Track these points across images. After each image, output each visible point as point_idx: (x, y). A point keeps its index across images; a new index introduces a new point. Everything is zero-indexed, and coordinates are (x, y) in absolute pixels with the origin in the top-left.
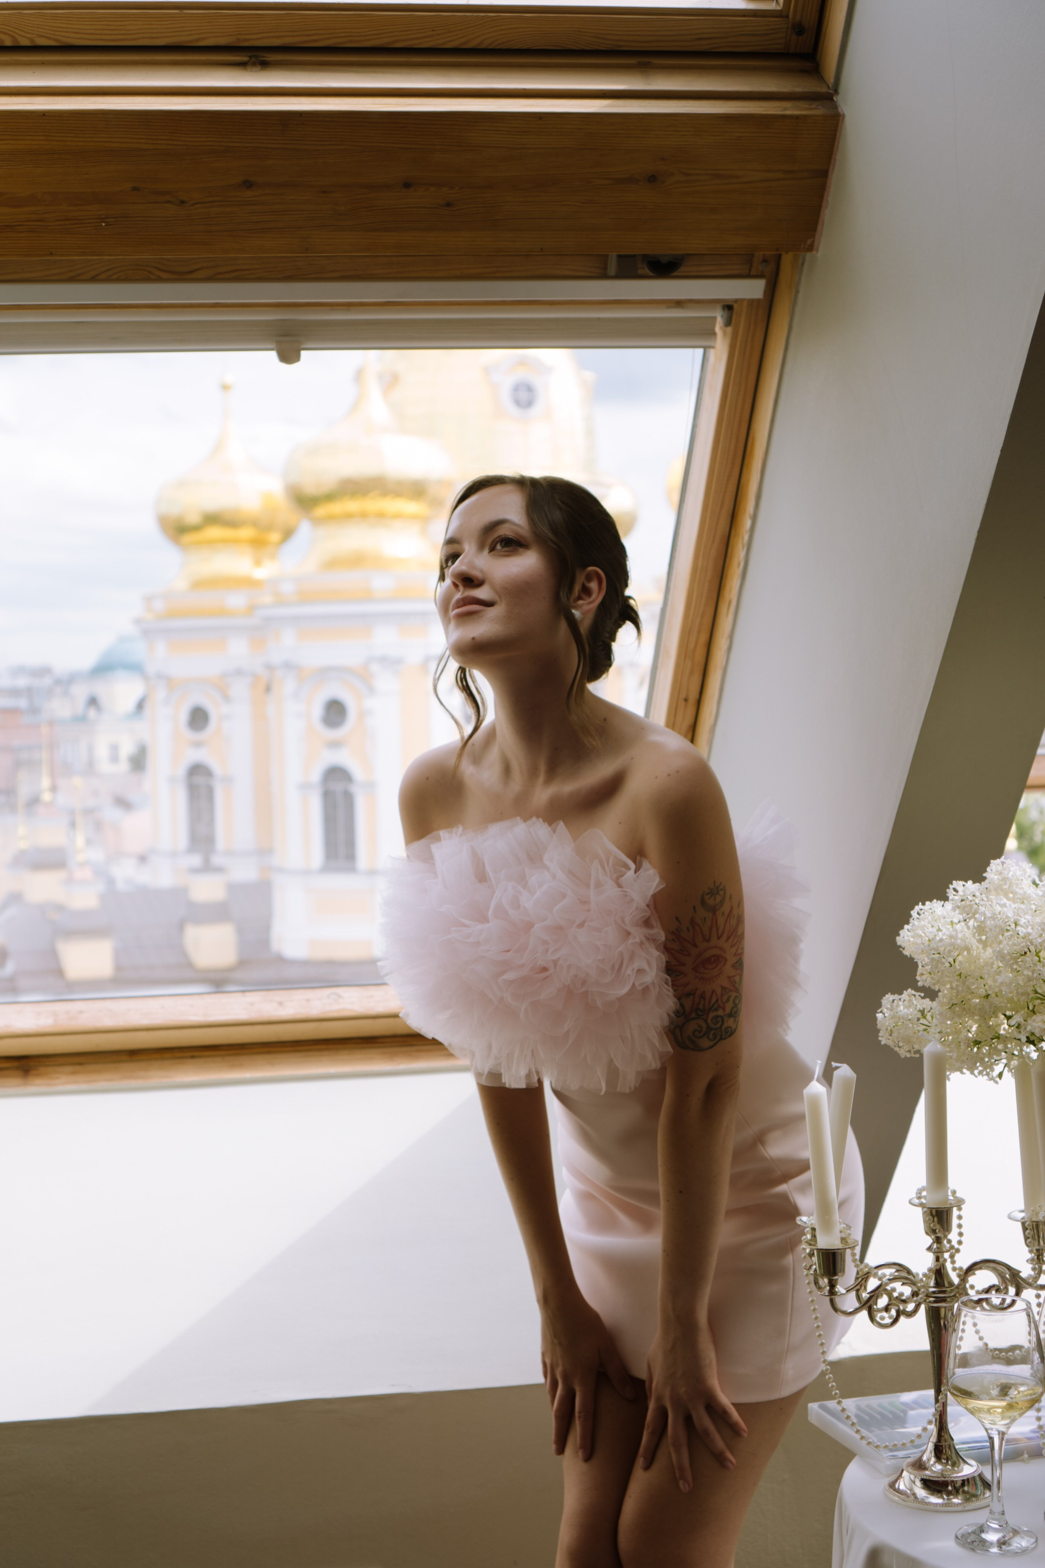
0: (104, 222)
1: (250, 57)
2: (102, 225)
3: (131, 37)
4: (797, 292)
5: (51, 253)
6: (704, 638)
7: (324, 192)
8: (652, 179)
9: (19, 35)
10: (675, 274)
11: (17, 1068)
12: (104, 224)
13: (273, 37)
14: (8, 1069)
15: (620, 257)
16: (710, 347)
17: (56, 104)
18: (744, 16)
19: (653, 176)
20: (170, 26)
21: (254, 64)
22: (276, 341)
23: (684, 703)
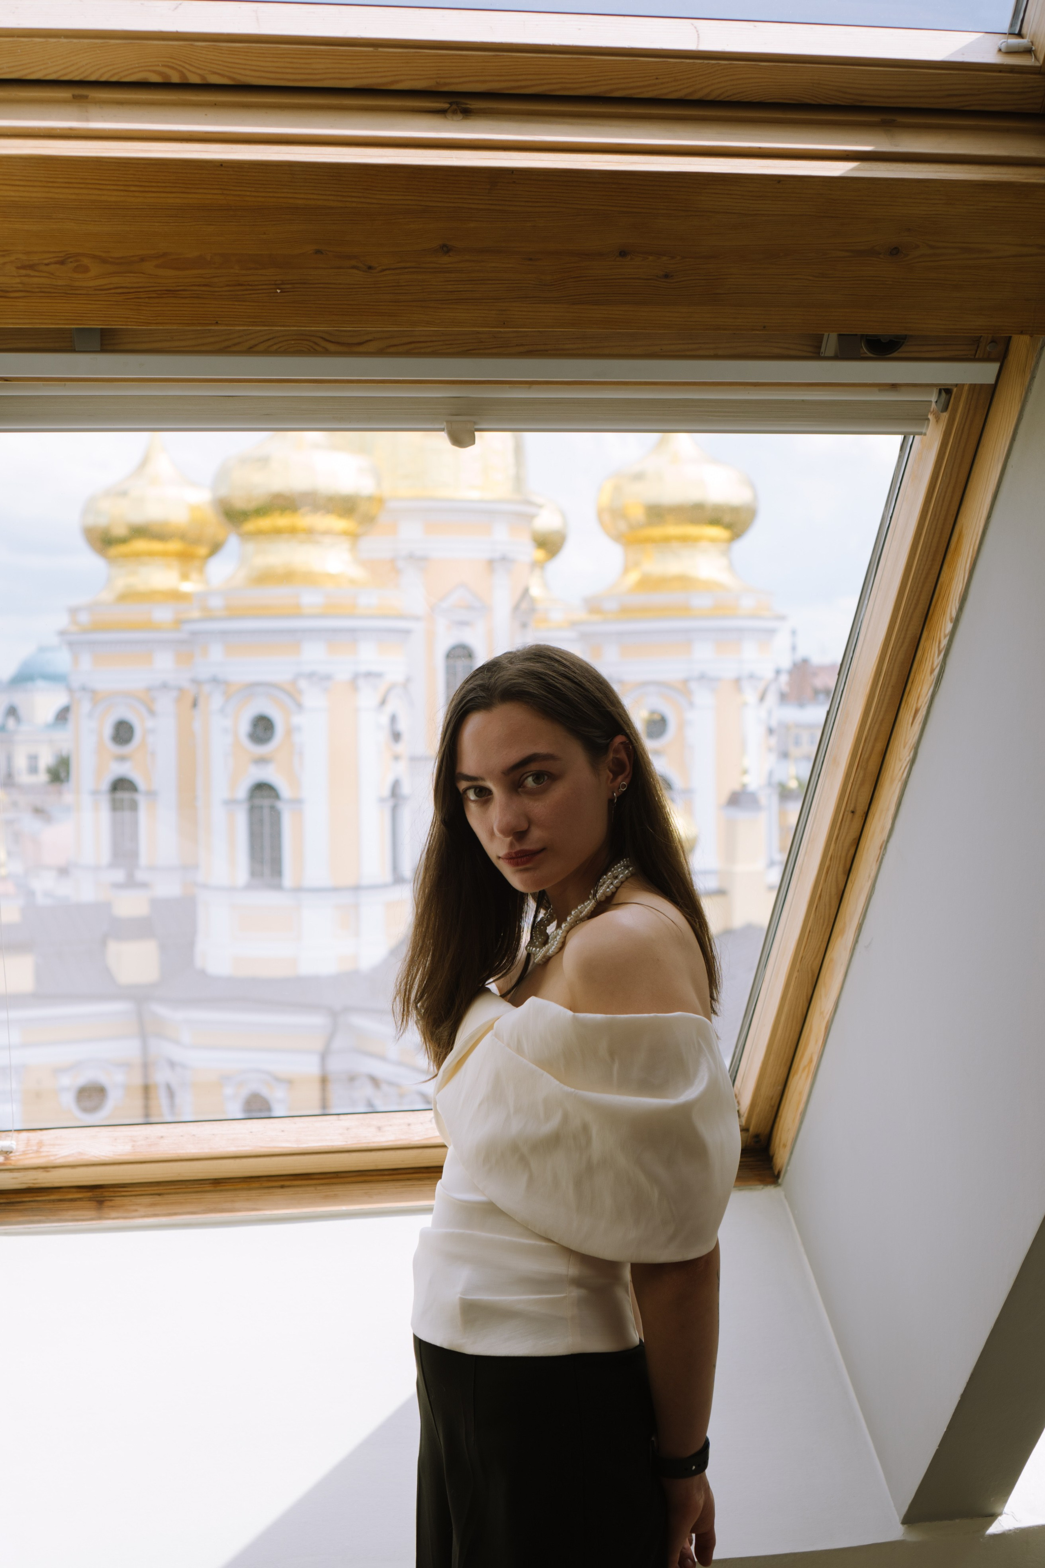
0: (279, 289)
1: (451, 104)
2: (277, 292)
3: (318, 77)
4: (1033, 378)
5: (217, 323)
6: (880, 746)
7: (531, 259)
8: (895, 251)
9: (189, 71)
10: (895, 355)
11: (90, 1199)
12: (279, 291)
13: (477, 82)
14: (80, 1199)
15: (840, 335)
16: (920, 434)
17: (236, 152)
18: (1000, 72)
19: (896, 248)
20: (362, 66)
21: (454, 112)
22: (447, 422)
23: (850, 815)
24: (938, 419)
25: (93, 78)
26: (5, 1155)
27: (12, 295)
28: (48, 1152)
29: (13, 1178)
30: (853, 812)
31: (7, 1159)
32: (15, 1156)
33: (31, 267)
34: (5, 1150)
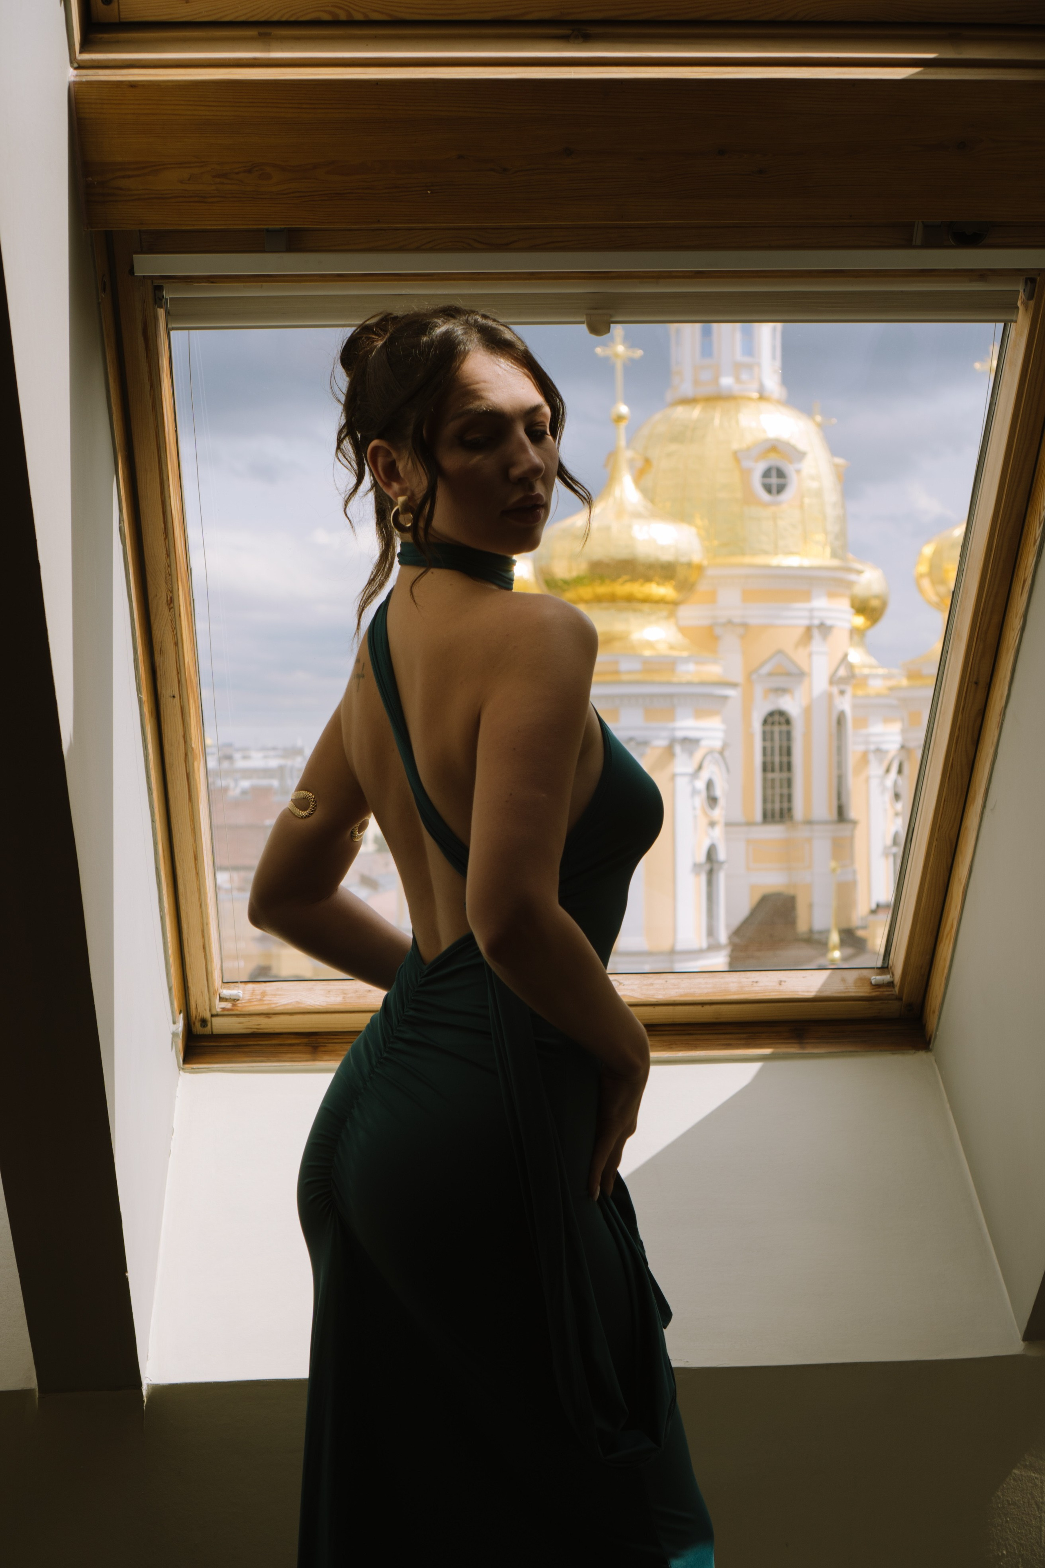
0: (430, 190)
1: (574, 30)
2: (428, 193)
3: (460, 11)
5: (379, 221)
6: (997, 619)
7: (642, 159)
8: (962, 145)
9: (354, 10)
10: (982, 243)
11: (306, 1045)
12: (429, 192)
13: (595, 11)
14: (298, 1044)
15: (926, 226)
16: (1012, 321)
17: (389, 73)
19: (963, 142)
21: (576, 38)
22: (587, 315)
23: (975, 686)
24: (1026, 308)
25: (275, 18)
26: (233, 1002)
27: (210, 200)
28: (270, 1000)
29: (240, 1023)
30: (976, 683)
31: (234, 1005)
32: (241, 1003)
33: (224, 176)
34: (232, 998)
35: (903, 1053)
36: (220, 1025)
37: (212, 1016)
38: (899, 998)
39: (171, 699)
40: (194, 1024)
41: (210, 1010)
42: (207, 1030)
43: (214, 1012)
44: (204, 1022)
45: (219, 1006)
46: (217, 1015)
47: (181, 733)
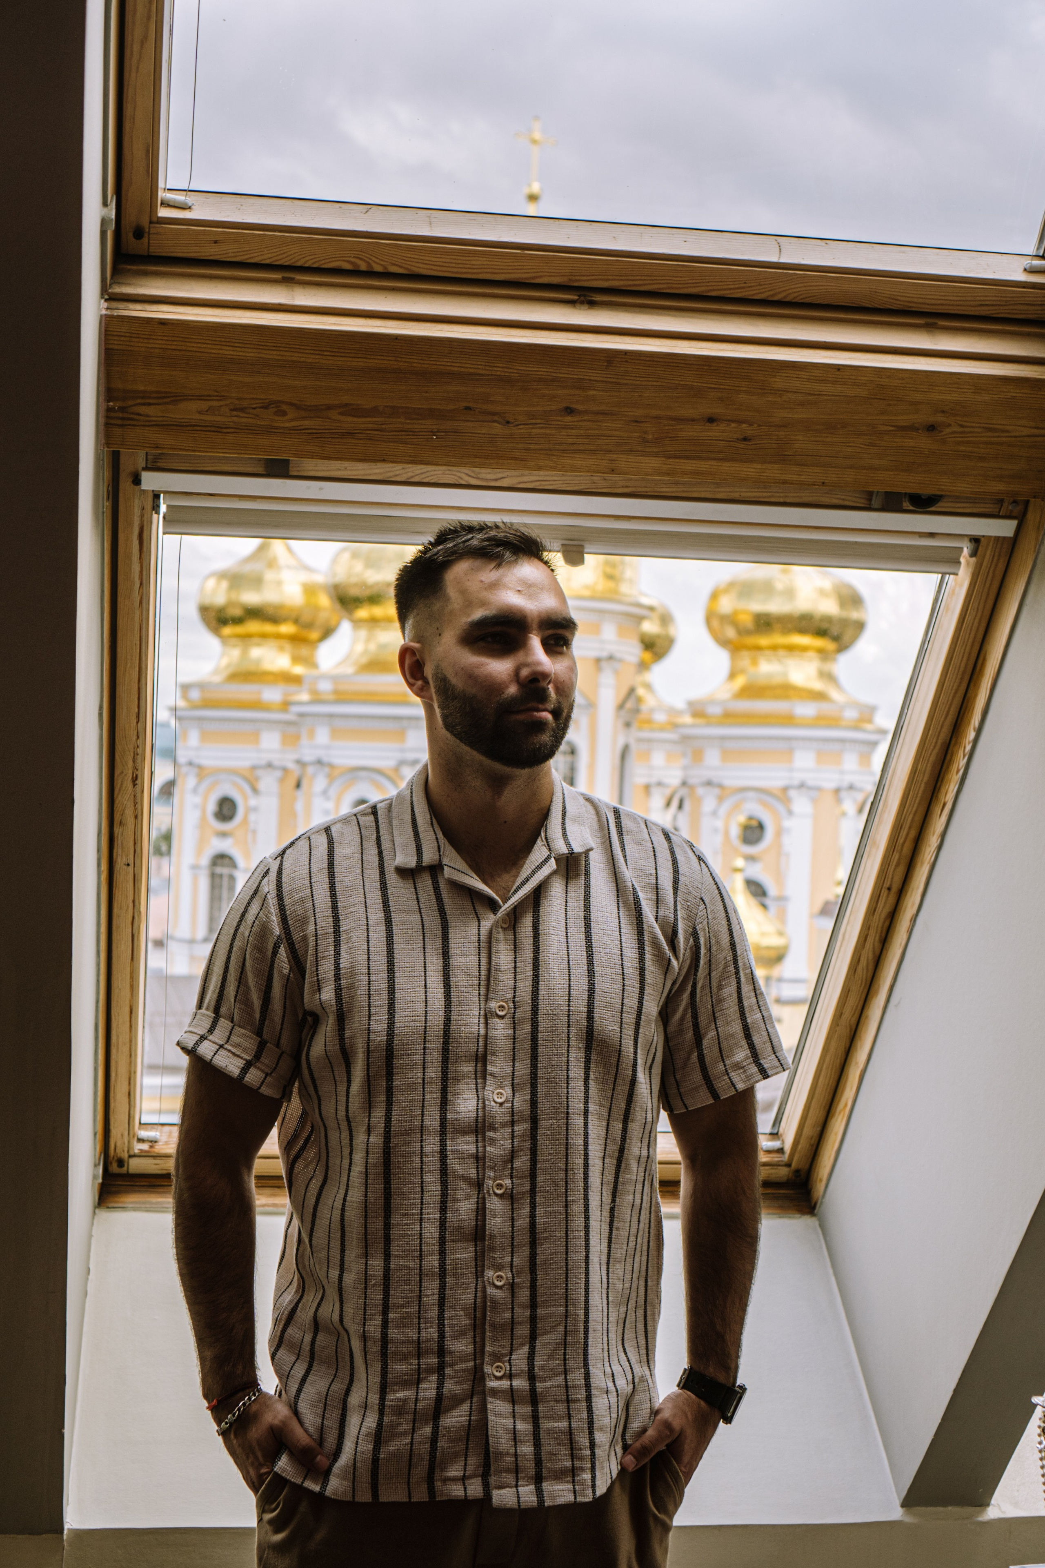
0: (435, 435)
1: (579, 296)
2: (433, 438)
3: (475, 271)
7: (636, 422)
8: (931, 428)
9: (375, 262)
10: (931, 510)
12: (435, 437)
13: (602, 280)
15: (886, 493)
16: (954, 574)
17: (408, 328)
18: (1024, 287)
19: (932, 426)
20: (511, 264)
21: (582, 303)
22: (563, 545)
23: (886, 891)
24: (968, 563)
25: (299, 264)
26: (150, 1144)
27: (225, 430)
29: (156, 1164)
30: (889, 889)
31: (151, 1147)
32: (158, 1145)
33: (242, 410)
34: (150, 1139)
35: (790, 1217)
36: (136, 1165)
37: (130, 1156)
38: (788, 1165)
39: (125, 867)
40: (111, 1163)
41: (128, 1151)
42: (124, 1170)
43: (131, 1153)
44: (121, 1163)
45: (138, 1147)
46: (134, 1156)
47: (131, 899)
